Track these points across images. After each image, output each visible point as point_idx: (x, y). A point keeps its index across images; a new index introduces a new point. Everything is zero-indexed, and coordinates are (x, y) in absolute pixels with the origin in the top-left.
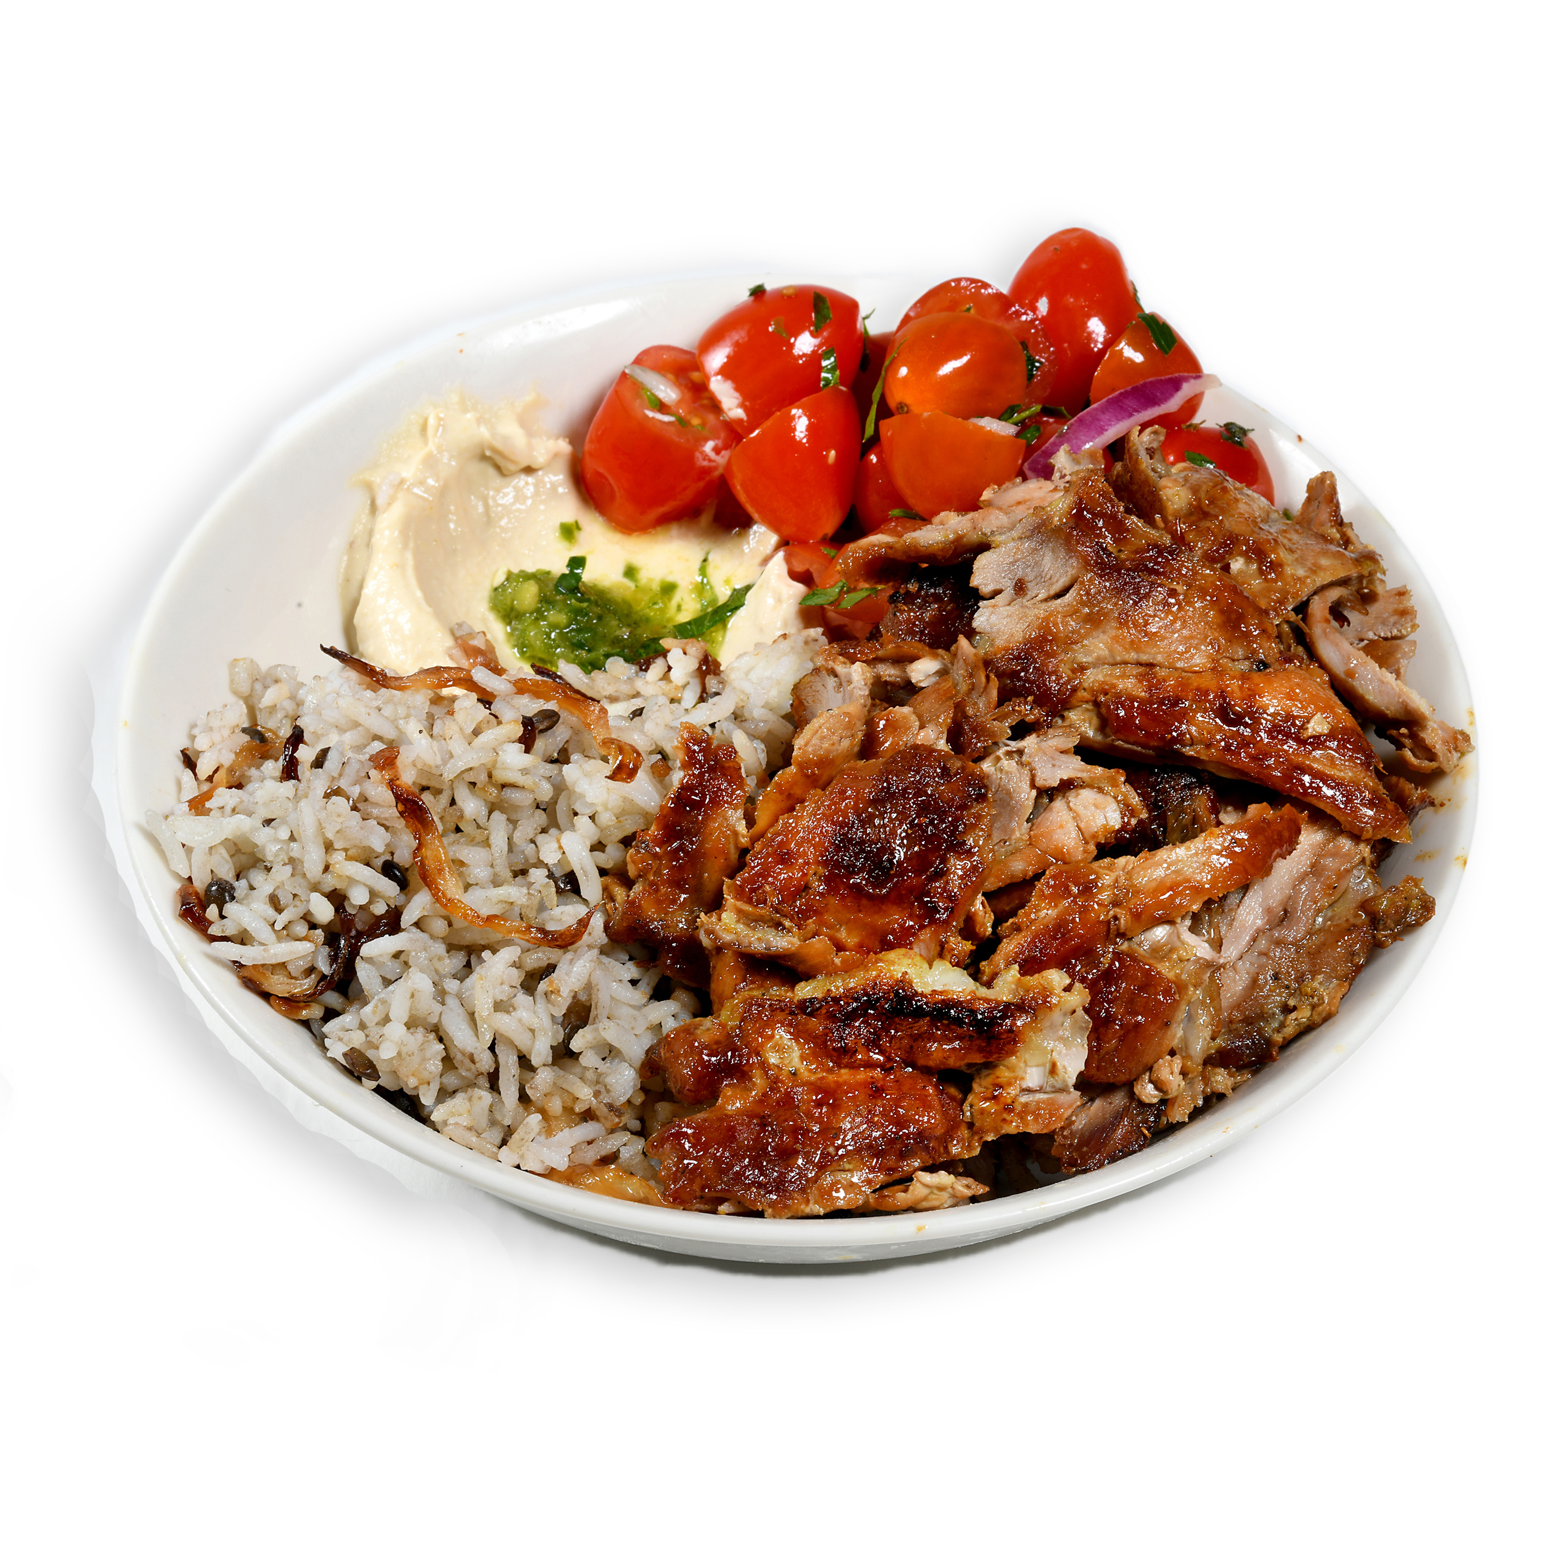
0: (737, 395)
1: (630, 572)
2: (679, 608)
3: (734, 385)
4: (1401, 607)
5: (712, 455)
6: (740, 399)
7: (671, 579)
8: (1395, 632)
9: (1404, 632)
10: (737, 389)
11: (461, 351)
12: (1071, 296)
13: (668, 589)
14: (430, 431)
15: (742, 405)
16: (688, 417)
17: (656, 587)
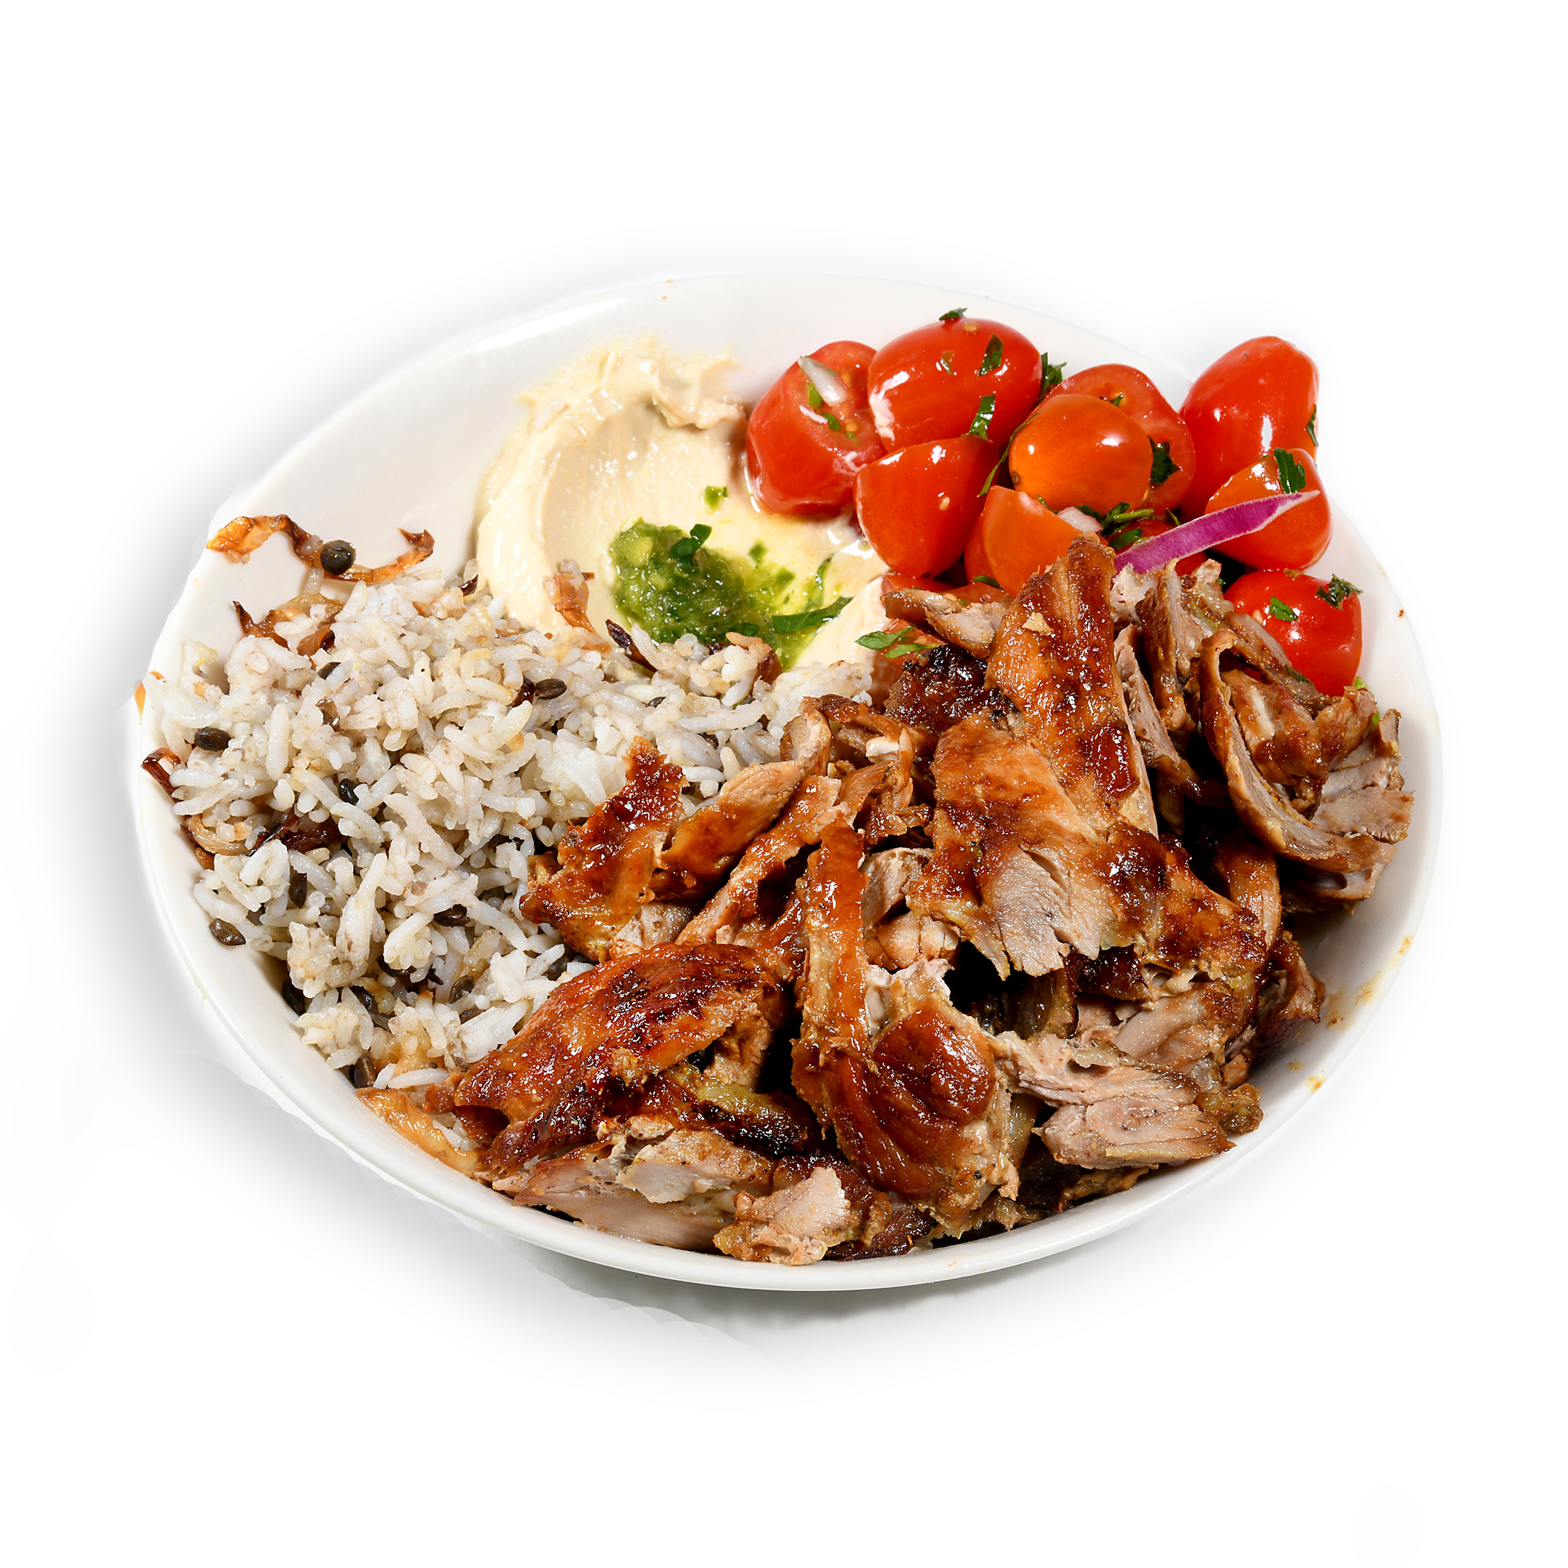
0: (890, 414)
1: (757, 551)
2: (787, 599)
3: (890, 405)
4: (1399, 812)
5: (852, 466)
6: (893, 420)
7: (790, 569)
8: (1385, 835)
9: (1392, 837)
10: (892, 409)
11: (664, 298)
12: (1238, 408)
13: (785, 578)
14: (608, 367)
15: (893, 426)
16: (846, 422)
17: (775, 572)
